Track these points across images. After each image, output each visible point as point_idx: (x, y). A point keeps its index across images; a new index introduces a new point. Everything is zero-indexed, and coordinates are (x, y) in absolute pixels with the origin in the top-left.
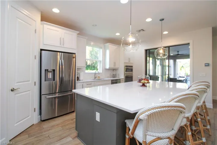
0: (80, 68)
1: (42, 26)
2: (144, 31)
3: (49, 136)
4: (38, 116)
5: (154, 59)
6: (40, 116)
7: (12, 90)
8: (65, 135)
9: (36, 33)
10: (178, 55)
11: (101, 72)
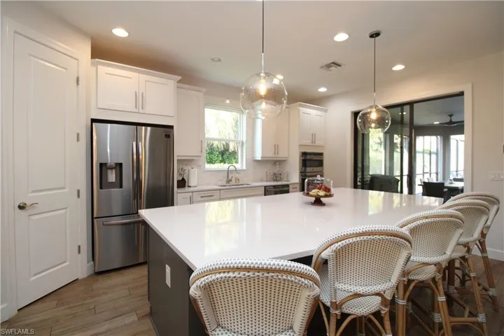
0: (193, 160)
1: (95, 69)
2: (340, 66)
3: (94, 308)
4: (88, 262)
5: (388, 136)
6: (92, 263)
7: (21, 207)
8: (127, 308)
9: (78, 84)
10: (451, 122)
11: (244, 168)
